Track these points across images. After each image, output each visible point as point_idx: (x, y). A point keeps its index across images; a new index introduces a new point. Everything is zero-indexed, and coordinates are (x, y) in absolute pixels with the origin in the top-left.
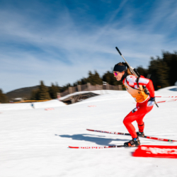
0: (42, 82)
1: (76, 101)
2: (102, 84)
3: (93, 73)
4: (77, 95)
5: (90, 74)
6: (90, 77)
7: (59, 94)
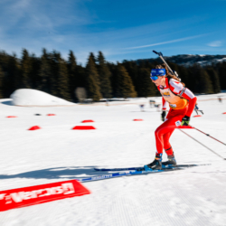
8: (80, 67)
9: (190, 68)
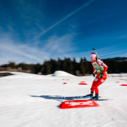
2: (17, 68)
8: (77, 63)
9: (122, 62)
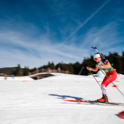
0: (19, 65)
1: (40, 78)
3: (51, 63)
4: (42, 75)
5: (49, 63)
6: (49, 65)
7: (30, 73)
